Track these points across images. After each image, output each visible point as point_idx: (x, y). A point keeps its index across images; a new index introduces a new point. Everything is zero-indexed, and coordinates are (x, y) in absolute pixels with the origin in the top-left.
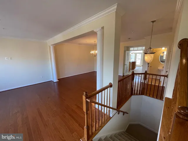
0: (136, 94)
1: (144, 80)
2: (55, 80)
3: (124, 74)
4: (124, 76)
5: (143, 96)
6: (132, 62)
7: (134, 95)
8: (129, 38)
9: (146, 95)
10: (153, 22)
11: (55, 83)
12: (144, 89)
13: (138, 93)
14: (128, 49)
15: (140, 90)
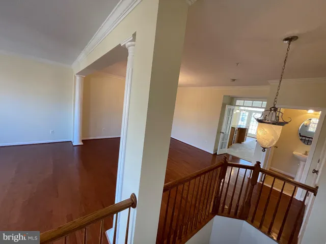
0: (226, 212)
1: (250, 185)
2: (77, 142)
3: (217, 150)
4: (215, 154)
5: (245, 222)
6: (239, 128)
7: (222, 214)
8: (234, 80)
9: (252, 223)
10: (290, 39)
11: (75, 147)
12: (248, 204)
13: (233, 210)
14: (231, 101)
15: (237, 206)
